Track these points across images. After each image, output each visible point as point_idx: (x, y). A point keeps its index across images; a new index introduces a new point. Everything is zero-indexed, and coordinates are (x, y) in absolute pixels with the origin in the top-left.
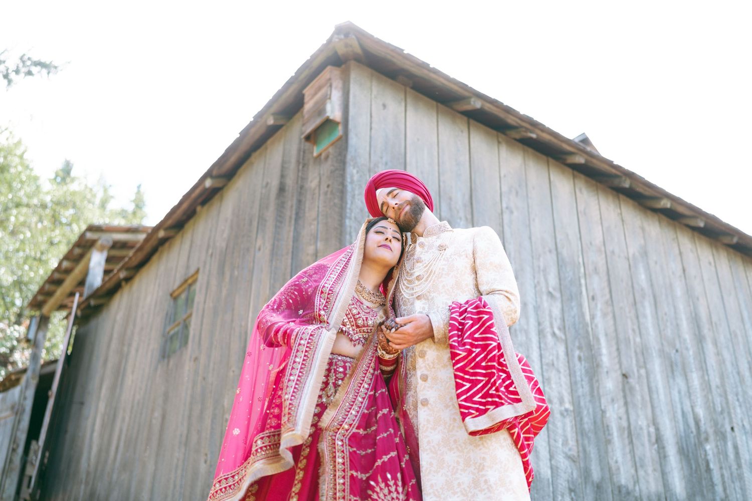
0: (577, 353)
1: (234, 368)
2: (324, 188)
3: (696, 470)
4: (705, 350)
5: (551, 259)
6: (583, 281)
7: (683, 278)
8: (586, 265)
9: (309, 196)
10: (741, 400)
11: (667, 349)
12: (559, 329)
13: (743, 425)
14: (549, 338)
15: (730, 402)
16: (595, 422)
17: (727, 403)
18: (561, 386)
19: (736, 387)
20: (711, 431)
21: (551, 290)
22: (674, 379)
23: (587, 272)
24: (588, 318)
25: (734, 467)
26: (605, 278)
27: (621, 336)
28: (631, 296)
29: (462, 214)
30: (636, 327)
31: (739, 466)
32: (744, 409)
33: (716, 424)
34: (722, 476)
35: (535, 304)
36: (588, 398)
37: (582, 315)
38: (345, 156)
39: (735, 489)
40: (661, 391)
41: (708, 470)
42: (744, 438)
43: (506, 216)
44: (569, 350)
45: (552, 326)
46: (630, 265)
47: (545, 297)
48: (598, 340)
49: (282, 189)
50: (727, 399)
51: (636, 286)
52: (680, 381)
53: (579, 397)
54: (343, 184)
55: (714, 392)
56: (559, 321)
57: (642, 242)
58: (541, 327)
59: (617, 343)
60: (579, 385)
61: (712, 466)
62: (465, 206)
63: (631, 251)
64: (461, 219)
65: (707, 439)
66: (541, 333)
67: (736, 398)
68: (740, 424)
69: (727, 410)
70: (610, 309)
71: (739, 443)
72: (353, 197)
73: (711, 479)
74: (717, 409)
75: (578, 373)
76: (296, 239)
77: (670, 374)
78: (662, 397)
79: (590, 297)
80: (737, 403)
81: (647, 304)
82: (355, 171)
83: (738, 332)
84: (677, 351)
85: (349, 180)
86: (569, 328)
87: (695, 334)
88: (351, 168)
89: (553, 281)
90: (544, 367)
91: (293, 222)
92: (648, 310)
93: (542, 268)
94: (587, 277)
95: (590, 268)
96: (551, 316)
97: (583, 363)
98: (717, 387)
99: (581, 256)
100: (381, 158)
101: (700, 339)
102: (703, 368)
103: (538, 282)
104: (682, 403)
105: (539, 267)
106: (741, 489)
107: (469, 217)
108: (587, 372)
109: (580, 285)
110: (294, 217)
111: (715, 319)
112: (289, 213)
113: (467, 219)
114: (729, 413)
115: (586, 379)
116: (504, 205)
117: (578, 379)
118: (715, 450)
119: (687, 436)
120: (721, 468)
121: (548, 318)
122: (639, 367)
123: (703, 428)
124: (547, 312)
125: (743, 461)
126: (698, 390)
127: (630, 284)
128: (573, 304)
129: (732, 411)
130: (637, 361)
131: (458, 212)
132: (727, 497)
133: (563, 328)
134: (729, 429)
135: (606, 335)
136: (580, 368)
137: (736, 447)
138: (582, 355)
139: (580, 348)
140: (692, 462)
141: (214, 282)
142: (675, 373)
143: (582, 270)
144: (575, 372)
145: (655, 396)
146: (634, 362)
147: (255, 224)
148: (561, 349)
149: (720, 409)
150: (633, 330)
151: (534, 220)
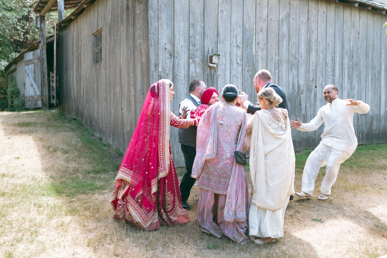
0: (247, 68)
1: (118, 78)
2: (141, 16)
3: (294, 106)
4: (310, 56)
5: (240, 30)
6: (254, 37)
7: (307, 24)
8: (257, 29)
9: (137, 17)
10: (323, 74)
11: (291, 59)
12: (240, 60)
13: (322, 84)
14: (235, 65)
15: (318, 76)
16: (251, 95)
17: (316, 76)
18: (238, 83)
19: (323, 69)
20: (305, 89)
21: (238, 44)
22: (292, 71)
23: (257, 32)
24: (254, 53)
25: (313, 101)
26: (265, 33)
27: (269, 58)
28: (277, 38)
29: (199, 20)
30: (277, 53)
31: (315, 101)
32: (324, 78)
33: (308, 86)
34: (306, 106)
35: (230, 52)
36: (250, 86)
37: (252, 52)
38: (148, 5)
39: (311, 110)
40: (284, 77)
41: (300, 104)
42: (321, 89)
43: (220, 15)
44: (244, 68)
45: (237, 60)
46: (279, 24)
47: (235, 48)
48: (258, 61)
49: (128, 8)
50: (316, 75)
51: (280, 33)
52: (295, 72)
53: (245, 86)
54: (147, 17)
55: (311, 73)
56: (240, 57)
57: (288, 11)
58: (231, 61)
59: (267, 61)
60: (246, 81)
61: (302, 103)
62: (201, 15)
63: (281, 17)
64: (199, 21)
65: (302, 93)
66: (231, 64)
67: (321, 74)
68: (321, 84)
69: (315, 80)
70: (266, 46)
71: (318, 92)
72: (152, 24)
73: (300, 108)
74: (310, 79)
75: (246, 77)
76: (134, 34)
77: (290, 69)
78: (284, 80)
79: (257, 43)
80: (321, 76)
81: (285, 40)
82: (152, 12)
83: (331, 44)
84: (296, 59)
85: (149, 17)
86: (245, 59)
87: (307, 49)
88: (150, 11)
89: (240, 39)
90: (231, 77)
91: (132, 25)
92: (285, 43)
93: (235, 35)
94: (256, 34)
95: (259, 29)
96: (237, 56)
97: (249, 72)
98: (313, 70)
99: (255, 25)
100: (163, 2)
101: (309, 51)
102: (308, 63)
103: (232, 42)
104: (293, 80)
105: (234, 35)
106: (314, 109)
107: (202, 20)
108: (250, 76)
109: (253, 39)
110: (132, 23)
111: (319, 40)
112: (131, 21)
113: (201, 21)
114: (316, 81)
115: (250, 79)
116: (219, 10)
117: (246, 79)
118: (305, 97)
119: (293, 93)
120: (306, 103)
121: (235, 57)
122: (275, 69)
123: (301, 89)
124: (235, 54)
125: (317, 99)
126: (303, 74)
127: (278, 33)
128: (248, 48)
129: (318, 79)
130: (275, 67)
131: (198, 19)
132: (306, 113)
133: (242, 60)
134: (314, 87)
135: (262, 58)
136: (247, 74)
137: (315, 94)
138: (249, 69)
139: (249, 66)
140: (293, 103)
141: (108, 37)
142: (293, 68)
143: (255, 32)
144: (245, 77)
145: (281, 80)
146: (273, 67)
147: (120, 18)
148: (240, 69)
149: (312, 80)
150: (276, 54)
151: (233, 13)
